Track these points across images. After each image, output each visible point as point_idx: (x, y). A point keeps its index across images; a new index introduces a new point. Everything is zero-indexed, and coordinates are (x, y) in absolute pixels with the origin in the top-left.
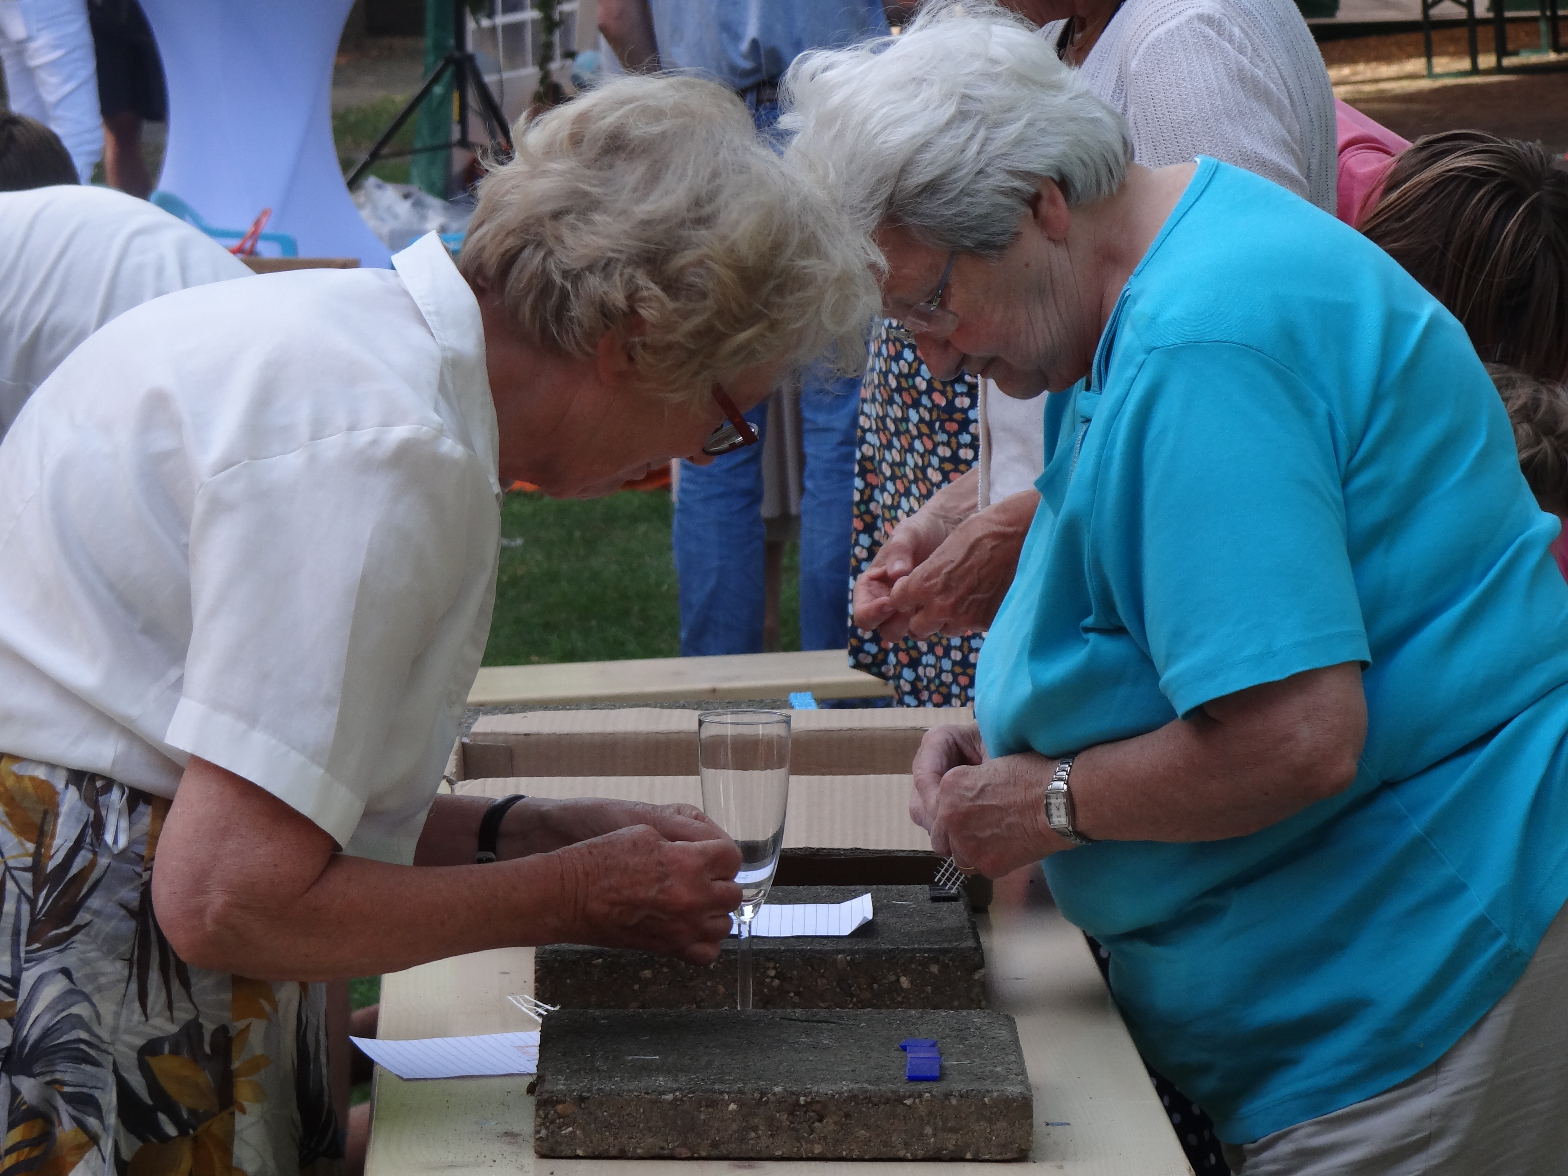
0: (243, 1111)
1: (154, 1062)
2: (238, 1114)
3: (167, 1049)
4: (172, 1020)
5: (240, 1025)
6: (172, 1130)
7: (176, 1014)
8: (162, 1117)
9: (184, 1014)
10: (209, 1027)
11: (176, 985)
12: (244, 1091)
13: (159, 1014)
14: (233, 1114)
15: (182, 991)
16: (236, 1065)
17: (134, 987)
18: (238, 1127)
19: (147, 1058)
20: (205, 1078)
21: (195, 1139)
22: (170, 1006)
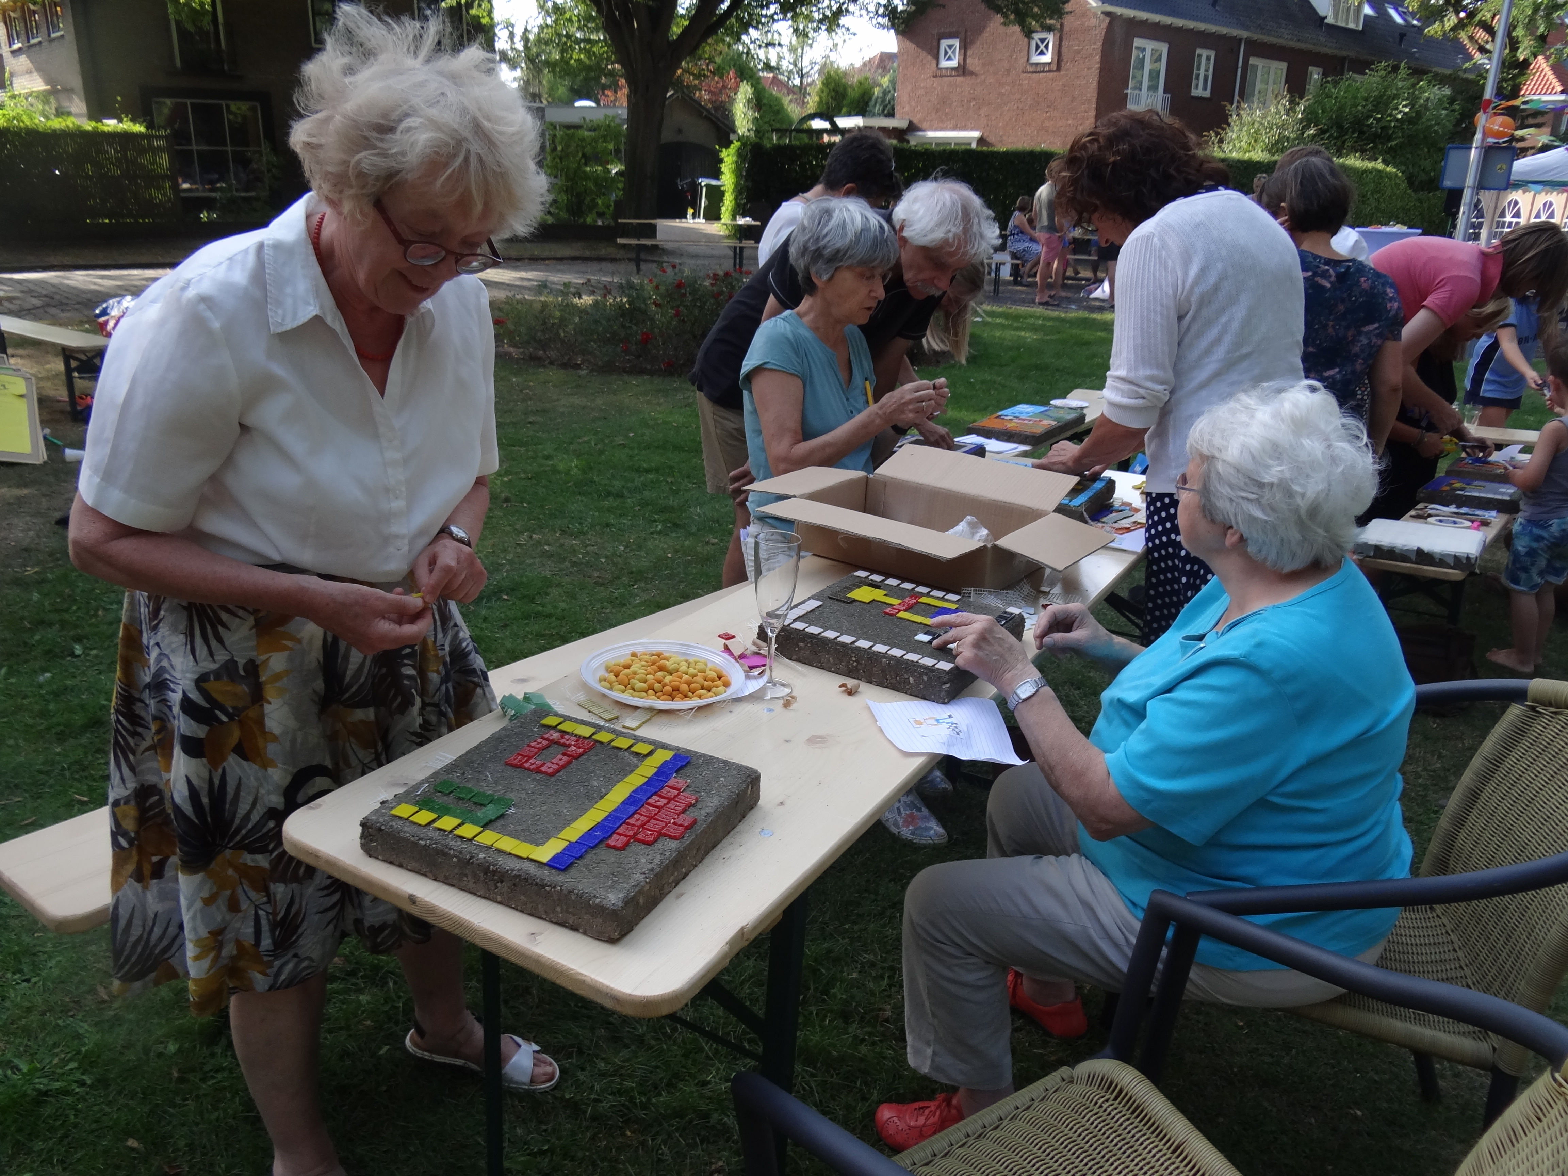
0: (269, 703)
1: (205, 685)
2: (266, 706)
3: (212, 678)
4: (214, 661)
5: (264, 657)
6: (225, 719)
7: (216, 658)
8: (218, 712)
9: (222, 657)
10: (241, 662)
11: (214, 643)
12: (270, 692)
13: (204, 660)
14: (262, 705)
15: (219, 646)
16: (263, 679)
17: (189, 647)
18: (266, 711)
19: (201, 684)
20: (244, 688)
21: (240, 722)
22: (211, 654)
